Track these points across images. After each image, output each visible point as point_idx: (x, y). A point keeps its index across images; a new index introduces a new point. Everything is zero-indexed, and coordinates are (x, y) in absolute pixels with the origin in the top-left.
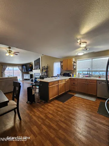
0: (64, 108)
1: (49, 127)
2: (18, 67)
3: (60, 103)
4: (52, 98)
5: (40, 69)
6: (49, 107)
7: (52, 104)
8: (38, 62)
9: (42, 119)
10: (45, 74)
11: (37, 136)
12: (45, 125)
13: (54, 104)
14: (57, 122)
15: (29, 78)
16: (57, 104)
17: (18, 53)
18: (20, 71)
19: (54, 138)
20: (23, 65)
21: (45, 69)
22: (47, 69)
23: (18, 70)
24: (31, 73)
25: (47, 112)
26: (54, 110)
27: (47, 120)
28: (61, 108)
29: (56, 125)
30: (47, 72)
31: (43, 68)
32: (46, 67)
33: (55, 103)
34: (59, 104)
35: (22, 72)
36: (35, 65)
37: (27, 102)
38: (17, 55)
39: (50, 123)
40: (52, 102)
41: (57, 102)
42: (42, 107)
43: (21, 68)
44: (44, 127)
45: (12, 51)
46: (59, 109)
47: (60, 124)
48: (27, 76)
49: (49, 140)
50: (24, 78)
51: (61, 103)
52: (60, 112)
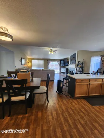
0: (90, 112)
1: (66, 120)
2: (58, 62)
3: (87, 104)
4: (78, 96)
5: (75, 64)
6: (73, 103)
7: (78, 102)
8: (74, 57)
9: (62, 109)
10: (80, 69)
11: (53, 120)
12: (63, 115)
13: (80, 102)
14: (75, 120)
15: (65, 72)
16: (84, 104)
17: (56, 50)
18: (58, 65)
19: (66, 131)
20: (61, 60)
21: (80, 65)
22: (83, 64)
23: (57, 64)
24: (67, 67)
25: (69, 107)
26: (77, 108)
27: (66, 113)
28: (87, 110)
29: (72, 122)
30: (82, 67)
31: (78, 63)
32: (82, 62)
33: (82, 102)
34: (85, 105)
35: (60, 66)
36: (71, 60)
37: (57, 91)
38: (56, 52)
39: (68, 117)
40: (78, 100)
41: (84, 101)
42: (67, 100)
43: (59, 62)
44: (61, 117)
45: (52, 50)
46: (83, 110)
47: (77, 124)
48: (64, 70)
49: (61, 130)
50: (62, 71)
51: (89, 105)
52: (83, 113)
